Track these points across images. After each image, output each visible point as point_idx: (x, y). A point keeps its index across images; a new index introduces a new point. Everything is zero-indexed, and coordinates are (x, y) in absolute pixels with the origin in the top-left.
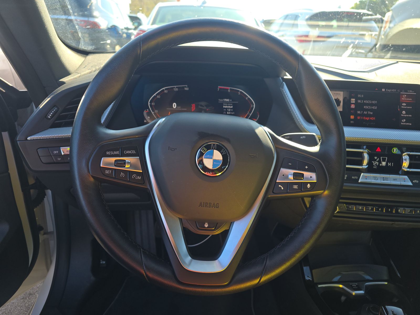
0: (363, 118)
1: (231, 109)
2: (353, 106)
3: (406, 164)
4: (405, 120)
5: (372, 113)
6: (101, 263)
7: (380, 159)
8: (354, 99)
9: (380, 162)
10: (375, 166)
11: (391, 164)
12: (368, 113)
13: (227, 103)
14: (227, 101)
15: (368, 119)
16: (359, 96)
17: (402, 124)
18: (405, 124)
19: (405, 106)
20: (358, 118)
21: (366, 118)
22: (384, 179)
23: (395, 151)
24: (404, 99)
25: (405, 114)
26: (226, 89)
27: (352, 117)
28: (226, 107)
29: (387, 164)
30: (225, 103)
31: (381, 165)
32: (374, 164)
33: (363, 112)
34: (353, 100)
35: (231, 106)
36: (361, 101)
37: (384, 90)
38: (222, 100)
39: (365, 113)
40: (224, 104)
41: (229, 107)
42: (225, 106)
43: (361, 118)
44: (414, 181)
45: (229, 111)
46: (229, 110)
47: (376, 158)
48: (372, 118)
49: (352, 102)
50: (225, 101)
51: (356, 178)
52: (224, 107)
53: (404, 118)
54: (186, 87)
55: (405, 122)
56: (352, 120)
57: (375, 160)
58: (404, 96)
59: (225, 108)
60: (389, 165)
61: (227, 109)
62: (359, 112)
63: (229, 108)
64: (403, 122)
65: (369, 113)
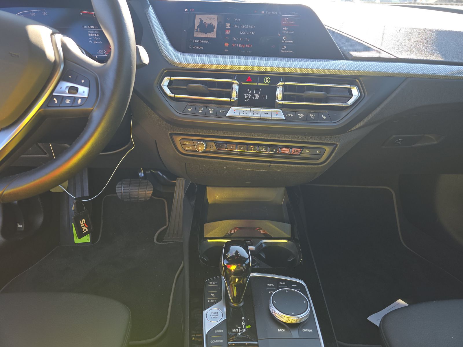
0: (238, 45)
1: (97, 37)
2: (228, 32)
3: (279, 94)
4: (285, 47)
5: (248, 40)
6: (18, 226)
7: (253, 91)
8: (230, 24)
9: (252, 95)
10: (247, 99)
11: (265, 97)
12: (244, 39)
13: (92, 30)
14: (92, 28)
15: (243, 46)
16: (235, 20)
17: (282, 51)
18: (285, 51)
19: (286, 31)
20: (233, 45)
21: (242, 46)
22: (254, 113)
23: (267, 80)
24: (285, 22)
25: (285, 40)
26: (90, 14)
27: (227, 45)
28: (92, 35)
29: (260, 97)
30: (90, 30)
31: (253, 98)
32: (246, 97)
33: (239, 39)
34: (228, 25)
35: (97, 34)
36: (237, 26)
37: (264, 13)
38: (87, 27)
39: (241, 39)
40: (89, 32)
41: (95, 35)
42: (90, 33)
43: (236, 45)
44: (287, 115)
45: (95, 40)
46: (95, 38)
47: (248, 90)
48: (248, 46)
49: (227, 27)
50: (90, 28)
51: (224, 111)
52: (89, 35)
53: (285, 44)
54: (44, 11)
55: (286, 49)
56: (226, 48)
57: (247, 92)
58: (286, 19)
59: (90, 37)
60: (263, 98)
61: (93, 37)
62: (234, 39)
63: (95, 37)
64: (283, 50)
65: (246, 39)
